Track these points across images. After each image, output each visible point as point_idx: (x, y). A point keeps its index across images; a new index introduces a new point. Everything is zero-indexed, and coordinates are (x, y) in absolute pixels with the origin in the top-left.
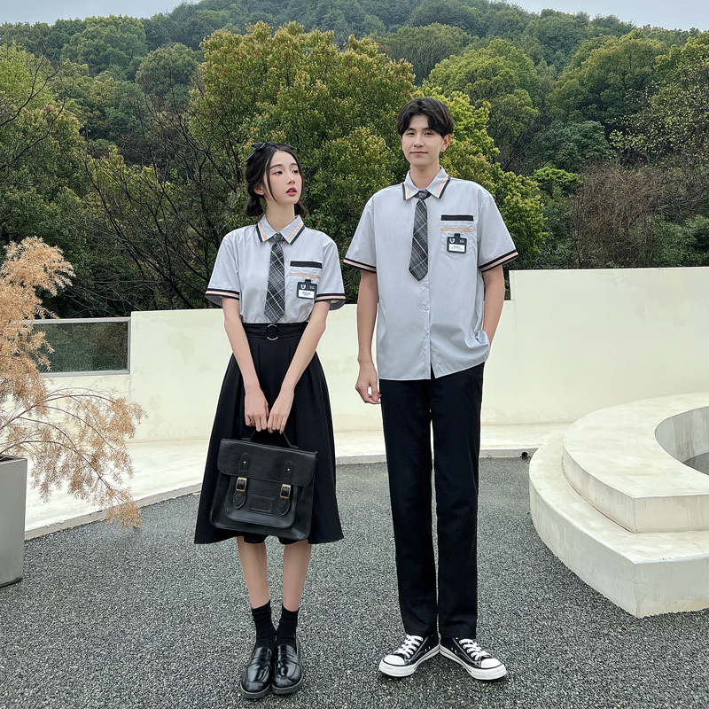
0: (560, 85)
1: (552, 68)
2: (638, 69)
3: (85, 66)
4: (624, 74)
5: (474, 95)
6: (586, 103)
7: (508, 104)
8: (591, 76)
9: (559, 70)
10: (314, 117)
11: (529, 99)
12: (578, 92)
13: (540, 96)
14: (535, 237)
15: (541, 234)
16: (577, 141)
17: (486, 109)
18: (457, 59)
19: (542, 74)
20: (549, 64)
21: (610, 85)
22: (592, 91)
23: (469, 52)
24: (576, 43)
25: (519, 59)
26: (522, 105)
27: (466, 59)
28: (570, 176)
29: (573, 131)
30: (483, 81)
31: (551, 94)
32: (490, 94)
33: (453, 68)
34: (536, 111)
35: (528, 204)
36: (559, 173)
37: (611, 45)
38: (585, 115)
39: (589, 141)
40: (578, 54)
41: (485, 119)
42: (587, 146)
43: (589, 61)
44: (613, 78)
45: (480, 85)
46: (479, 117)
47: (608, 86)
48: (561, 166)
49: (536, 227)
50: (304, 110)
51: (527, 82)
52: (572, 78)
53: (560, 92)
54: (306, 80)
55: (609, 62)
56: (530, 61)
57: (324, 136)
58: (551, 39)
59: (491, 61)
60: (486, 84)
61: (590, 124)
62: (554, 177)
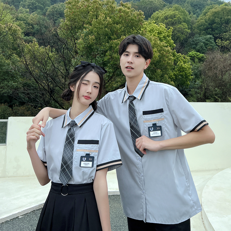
0: (198, 22)
1: (195, 16)
2: (226, 17)
3: (28, 10)
4: (221, 18)
5: (167, 25)
6: (207, 29)
7: (179, 28)
8: (209, 19)
9: (198, 16)
10: (106, 31)
11: (187, 27)
12: (205, 25)
13: (191, 25)
14: (188, 78)
15: (191, 77)
16: (204, 42)
17: (171, 30)
18: (161, 11)
19: (192, 17)
20: (194, 14)
21: (216, 22)
22: (209, 24)
23: (166, 9)
24: (204, 7)
25: (183, 12)
26: (184, 29)
27: (164, 11)
28: (201, 55)
29: (202, 38)
30: (171, 20)
31: (195, 25)
32: (173, 24)
33: (160, 15)
34: (189, 31)
35: (186, 66)
36: (197, 54)
37: (217, 8)
38: (207, 33)
39: (208, 42)
40: (204, 11)
41: (171, 33)
42: (208, 44)
43: (209, 13)
44: (217, 20)
45: (169, 21)
46: (169, 33)
47: (215, 23)
48: (198, 51)
49: (189, 74)
50: (102, 28)
51: (186, 20)
52: (202, 19)
53: (198, 24)
54: (103, 17)
55: (216, 14)
56: (187, 13)
57: (110, 38)
58: (195, 5)
59: (174, 12)
60: (171, 21)
61: (209, 36)
62: (195, 55)
